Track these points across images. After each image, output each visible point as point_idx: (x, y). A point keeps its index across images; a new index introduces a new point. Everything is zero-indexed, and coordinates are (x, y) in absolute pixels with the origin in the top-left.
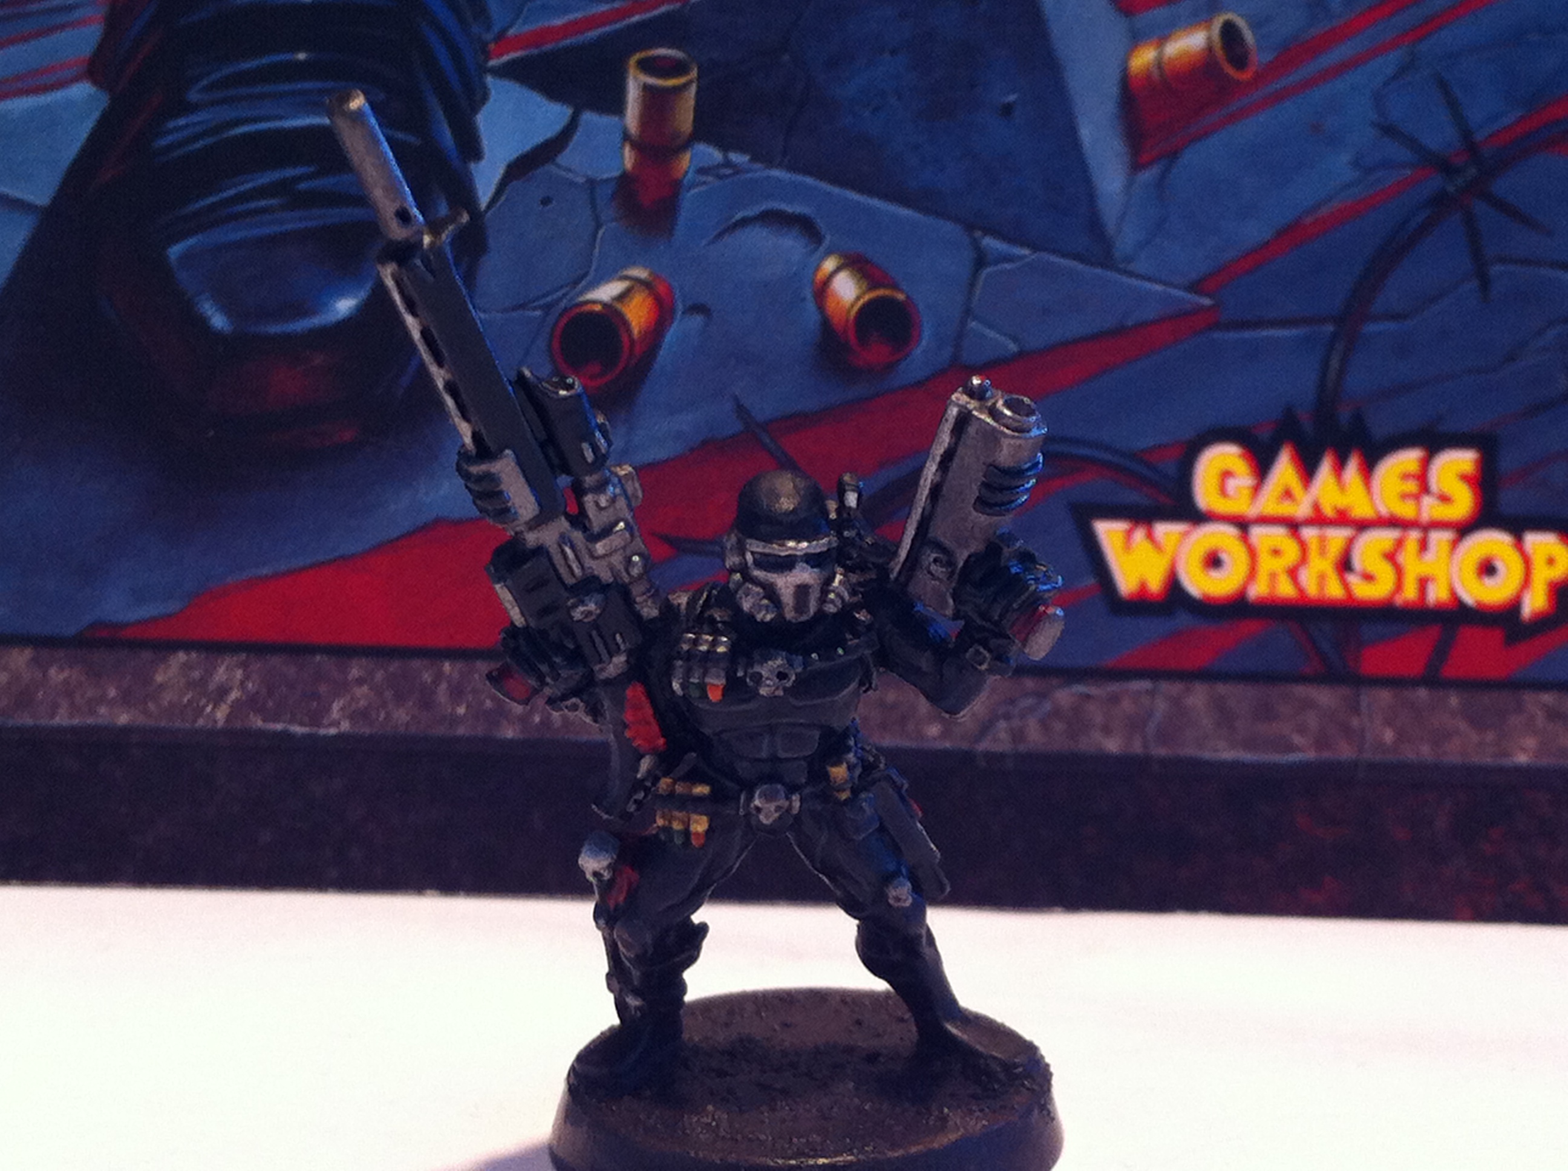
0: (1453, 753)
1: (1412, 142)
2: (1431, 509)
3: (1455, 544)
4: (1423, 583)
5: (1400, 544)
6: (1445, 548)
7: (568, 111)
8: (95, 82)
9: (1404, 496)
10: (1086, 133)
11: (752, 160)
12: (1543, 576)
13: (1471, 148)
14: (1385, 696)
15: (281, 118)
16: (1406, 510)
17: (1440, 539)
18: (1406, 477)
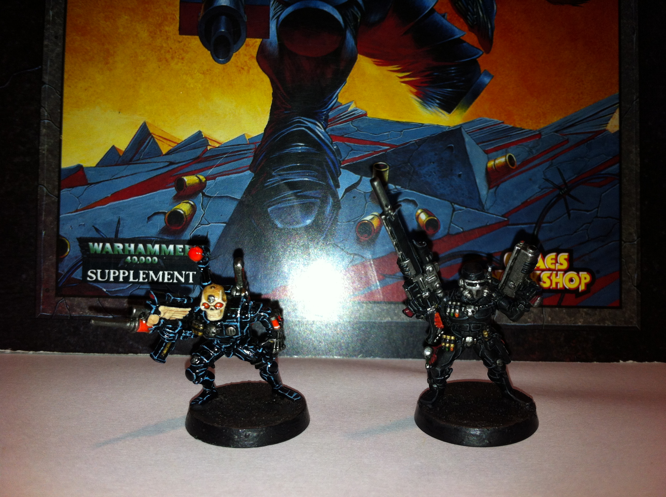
0: (564, 323)
1: (552, 183)
2: (558, 267)
3: (564, 274)
4: (557, 284)
5: (551, 274)
6: (561, 275)
7: (359, 177)
8: (251, 171)
9: (552, 264)
10: (478, 181)
11: (402, 188)
12: (584, 282)
13: (565, 184)
14: (549, 310)
15: (294, 179)
16: (553, 267)
17: (560, 273)
18: (552, 259)
